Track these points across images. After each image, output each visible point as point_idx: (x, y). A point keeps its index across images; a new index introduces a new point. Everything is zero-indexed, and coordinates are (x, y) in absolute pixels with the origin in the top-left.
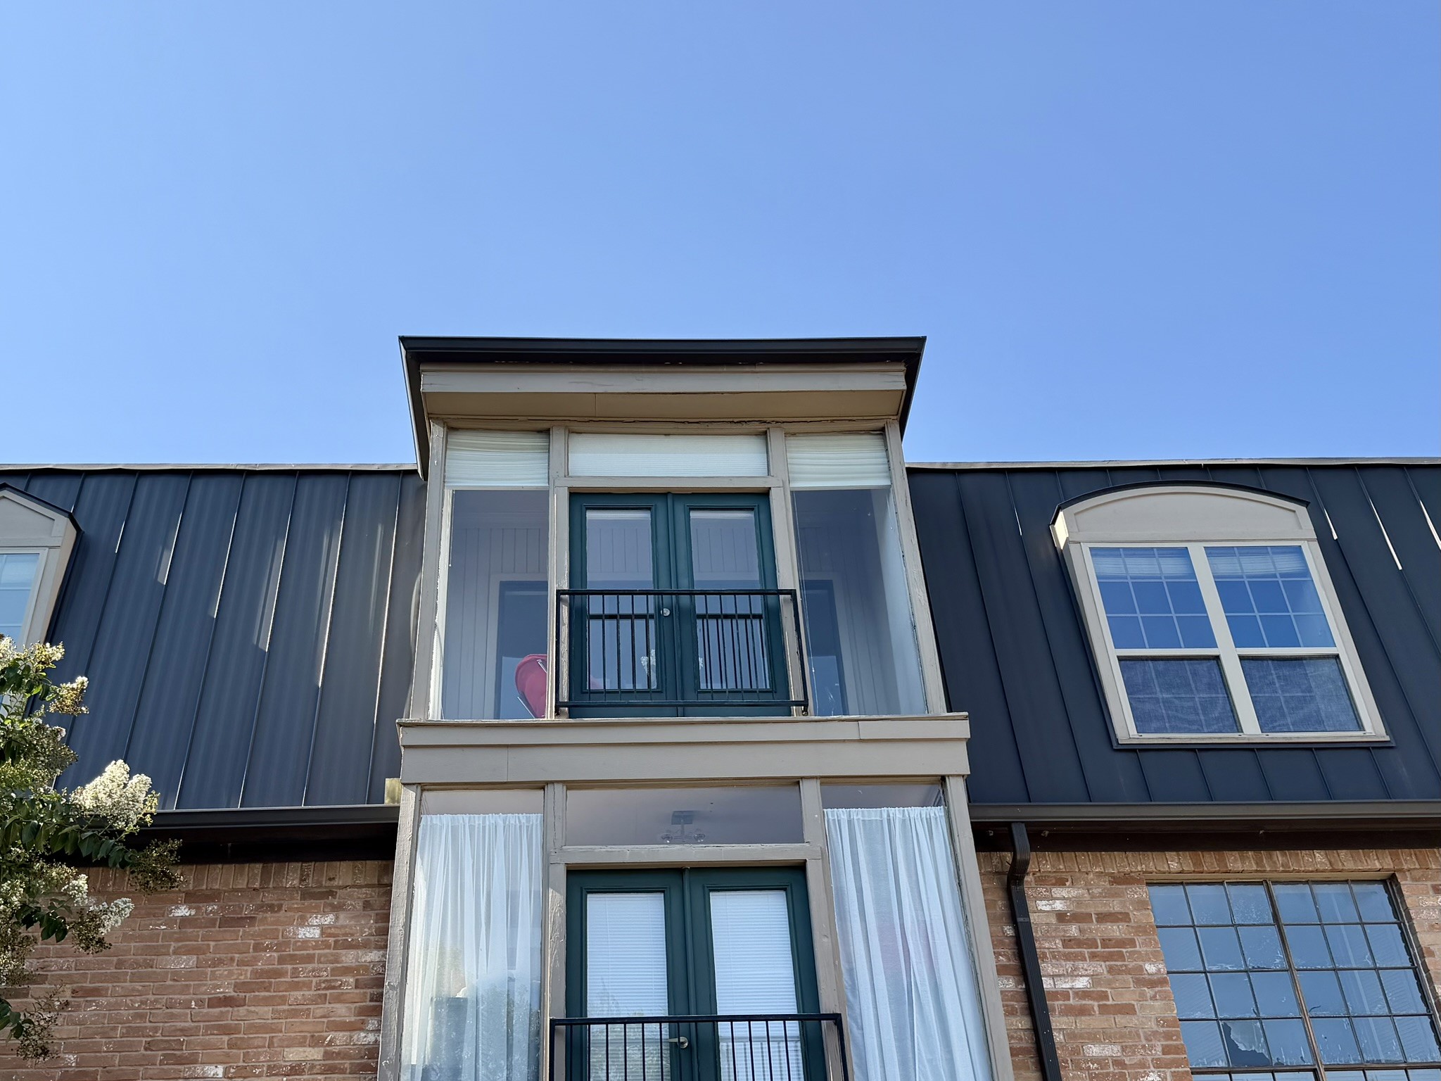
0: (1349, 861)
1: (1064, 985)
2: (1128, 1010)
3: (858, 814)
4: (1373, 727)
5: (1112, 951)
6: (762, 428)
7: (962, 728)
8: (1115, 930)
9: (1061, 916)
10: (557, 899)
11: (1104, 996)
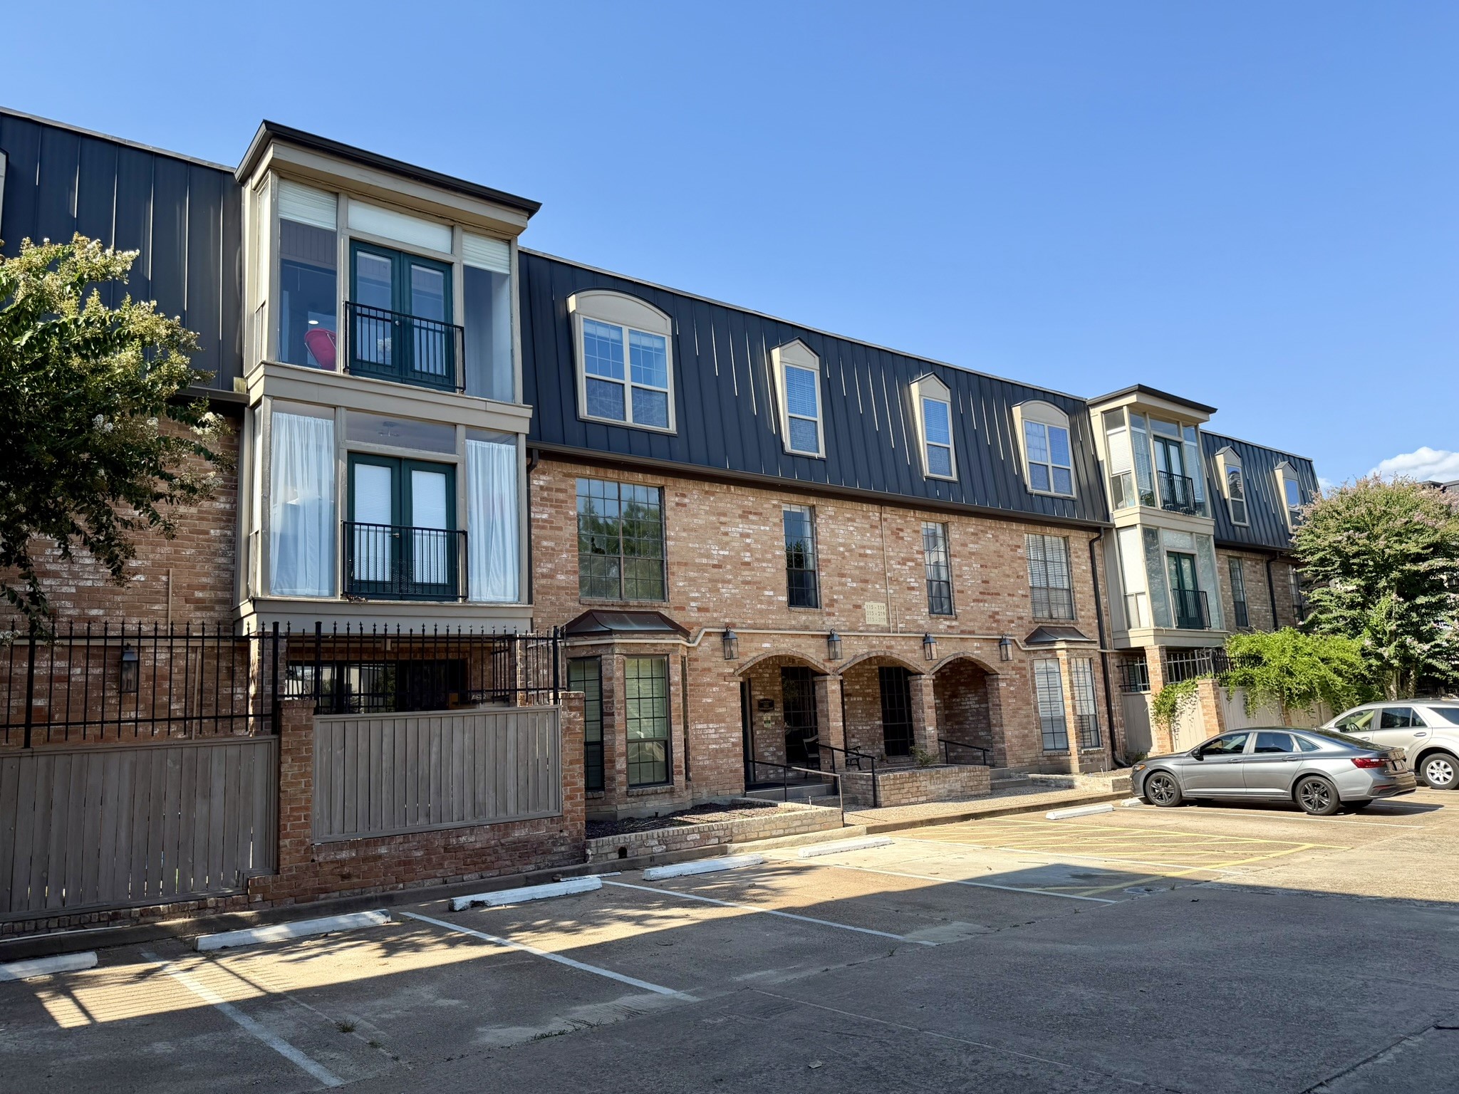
0: (650, 479)
1: (538, 516)
2: (560, 529)
3: (479, 444)
4: (672, 428)
5: (558, 505)
6: (452, 223)
7: (529, 413)
8: (561, 496)
9: (541, 488)
10: (343, 466)
11: (552, 522)
